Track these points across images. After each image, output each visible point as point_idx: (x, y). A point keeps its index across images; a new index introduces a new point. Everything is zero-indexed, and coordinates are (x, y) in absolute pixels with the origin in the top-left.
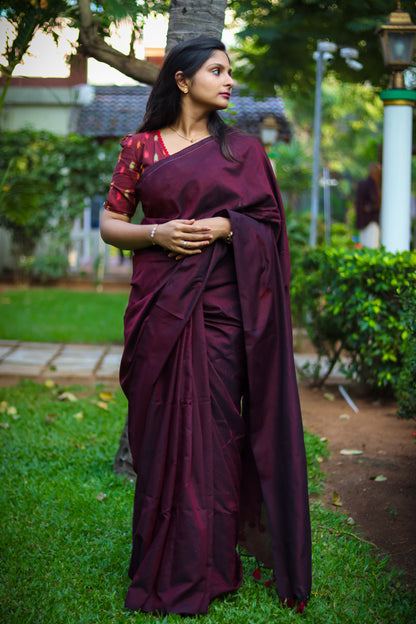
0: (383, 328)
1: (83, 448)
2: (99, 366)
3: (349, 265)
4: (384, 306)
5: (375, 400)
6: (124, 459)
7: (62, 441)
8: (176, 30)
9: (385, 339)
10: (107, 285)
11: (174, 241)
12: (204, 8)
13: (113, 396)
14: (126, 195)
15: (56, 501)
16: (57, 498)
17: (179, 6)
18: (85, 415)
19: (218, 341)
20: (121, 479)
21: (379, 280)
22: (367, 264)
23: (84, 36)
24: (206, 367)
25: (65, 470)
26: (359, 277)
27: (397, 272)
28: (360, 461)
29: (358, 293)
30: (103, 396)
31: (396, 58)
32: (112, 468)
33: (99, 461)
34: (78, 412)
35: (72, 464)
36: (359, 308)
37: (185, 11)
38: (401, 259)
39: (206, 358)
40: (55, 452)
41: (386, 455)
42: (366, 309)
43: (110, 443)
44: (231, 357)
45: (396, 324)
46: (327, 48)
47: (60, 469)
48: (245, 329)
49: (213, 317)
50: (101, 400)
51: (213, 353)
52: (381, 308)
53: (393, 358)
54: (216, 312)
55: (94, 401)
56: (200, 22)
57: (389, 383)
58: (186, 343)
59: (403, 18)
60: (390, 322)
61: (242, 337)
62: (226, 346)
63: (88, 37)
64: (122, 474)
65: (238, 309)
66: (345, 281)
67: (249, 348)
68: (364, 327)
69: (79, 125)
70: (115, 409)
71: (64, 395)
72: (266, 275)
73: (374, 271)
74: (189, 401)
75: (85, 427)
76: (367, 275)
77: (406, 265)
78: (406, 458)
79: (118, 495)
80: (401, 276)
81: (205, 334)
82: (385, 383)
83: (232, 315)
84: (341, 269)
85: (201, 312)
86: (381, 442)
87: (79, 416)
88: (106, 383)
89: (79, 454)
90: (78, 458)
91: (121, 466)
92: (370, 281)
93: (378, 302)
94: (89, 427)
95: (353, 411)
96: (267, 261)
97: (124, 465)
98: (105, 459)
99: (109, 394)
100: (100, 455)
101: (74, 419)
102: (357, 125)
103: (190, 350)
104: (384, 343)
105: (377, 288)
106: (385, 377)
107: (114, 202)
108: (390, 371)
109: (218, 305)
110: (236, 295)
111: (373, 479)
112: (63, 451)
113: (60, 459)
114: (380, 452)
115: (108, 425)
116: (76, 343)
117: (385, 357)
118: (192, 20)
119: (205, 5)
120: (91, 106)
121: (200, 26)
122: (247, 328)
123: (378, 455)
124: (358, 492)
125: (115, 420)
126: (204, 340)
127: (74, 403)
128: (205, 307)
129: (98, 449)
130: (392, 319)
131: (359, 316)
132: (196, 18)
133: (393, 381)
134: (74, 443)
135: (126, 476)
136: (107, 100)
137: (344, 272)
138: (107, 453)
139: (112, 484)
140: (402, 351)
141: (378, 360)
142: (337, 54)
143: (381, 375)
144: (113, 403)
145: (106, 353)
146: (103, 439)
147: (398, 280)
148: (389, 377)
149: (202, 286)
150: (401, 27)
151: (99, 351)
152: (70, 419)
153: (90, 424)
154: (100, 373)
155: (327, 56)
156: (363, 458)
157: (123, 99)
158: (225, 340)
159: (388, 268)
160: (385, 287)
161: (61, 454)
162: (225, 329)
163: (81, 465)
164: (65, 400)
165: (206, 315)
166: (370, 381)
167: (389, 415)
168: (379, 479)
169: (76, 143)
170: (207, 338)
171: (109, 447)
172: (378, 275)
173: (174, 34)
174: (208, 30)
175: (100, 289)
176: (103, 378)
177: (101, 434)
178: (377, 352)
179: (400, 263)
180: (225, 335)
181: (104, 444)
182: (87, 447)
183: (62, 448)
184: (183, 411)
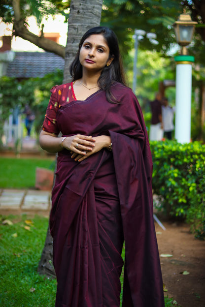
0: (179, 184)
1: (19, 256)
2: (22, 202)
3: (160, 150)
4: (180, 173)
5: (173, 222)
6: (44, 266)
7: (7, 252)
8: (74, 23)
9: (180, 190)
10: (22, 154)
11: (73, 143)
12: (89, 11)
13: (33, 222)
14: (54, 122)
15: (6, 293)
16: (7, 291)
17: (75, 9)
18: (19, 235)
19: (104, 209)
20: (43, 277)
21: (177, 159)
22: (170, 150)
23: (16, 26)
24: (96, 226)
25: (10, 271)
26: (166, 157)
27: (187, 155)
28: (173, 262)
29: (166, 166)
30: (27, 222)
31: (183, 39)
32: (36, 270)
33: (29, 266)
34: (14, 233)
35: (13, 267)
36: (166, 174)
37: (78, 12)
38: (189, 148)
39: (96, 220)
40: (3, 259)
41: (186, 257)
42: (170, 174)
43: (33, 253)
44: (112, 219)
45: (186, 183)
46: (140, 33)
47: (7, 270)
48: (121, 203)
49: (101, 195)
50: (26, 224)
51: (101, 217)
52: (178, 174)
53: (185, 201)
54: (102, 192)
55: (22, 225)
56: (87, 18)
57: (182, 214)
58: (84, 211)
59: (187, 17)
60: (183, 181)
61: (119, 208)
62: (109, 213)
63: (18, 26)
64: (43, 274)
65: (116, 189)
66: (158, 159)
67: (123, 215)
68: (169, 185)
69: (7, 72)
70: (34, 230)
71: (5, 222)
72: (134, 170)
73: (175, 154)
74: (86, 246)
75: (19, 242)
76: (170, 156)
77: (192, 151)
78: (196, 259)
79: (41, 288)
80: (189, 157)
81: (95, 205)
82: (180, 214)
83: (112, 193)
84: (156, 152)
85: (92, 192)
86: (181, 249)
87: (15, 235)
88: (27, 213)
89: (17, 260)
90: (16, 263)
91: (42, 269)
92: (172, 160)
93: (176, 171)
94: (21, 242)
95: (163, 230)
96: (135, 161)
97: (44, 269)
98: (32, 264)
99: (30, 220)
100: (28, 261)
101: (13, 237)
102: (145, 71)
103: (86, 215)
104: (180, 192)
105: (176, 163)
106: (180, 211)
107: (46, 126)
108: (183, 208)
109: (104, 188)
110: (115, 181)
111: (182, 273)
112: (8, 258)
113: (7, 264)
114: (182, 255)
115: (32, 240)
116: (9, 188)
117: (180, 201)
118: (83, 18)
119: (90, 9)
120: (13, 62)
121: (87, 21)
122: (122, 203)
123: (181, 257)
124: (175, 282)
125: (35, 237)
126: (95, 209)
127: (12, 227)
128: (95, 189)
129: (27, 257)
130: (184, 180)
131: (166, 178)
132: (85, 16)
133: (184, 213)
134: (14, 253)
135: (45, 275)
136: (22, 59)
137: (158, 154)
138: (33, 260)
139: (37, 281)
140: (189, 197)
141: (176, 202)
142: (145, 36)
143: (178, 210)
144: (33, 226)
145: (25, 195)
146: (29, 250)
147: (188, 159)
148: (182, 211)
149: (93, 176)
150: (186, 23)
151: (22, 193)
152: (10, 237)
153: (21, 240)
154: (24, 207)
155: (140, 37)
156: (175, 260)
157: (29, 59)
158: (109, 209)
159: (182, 153)
160: (180, 163)
161: (7, 260)
162: (108, 202)
163: (19, 267)
164: (6, 224)
165: (96, 194)
166: (172, 213)
167: (182, 232)
168: (185, 273)
169: (6, 82)
170: (97, 208)
171: (34, 255)
172: (177, 156)
173: (72, 25)
174: (91, 23)
175: (19, 157)
176: (25, 210)
177: (28, 247)
178: (176, 198)
179: (188, 150)
180: (109, 206)
181: (30, 253)
182: (21, 256)
183: (7, 256)
184: (83, 252)
